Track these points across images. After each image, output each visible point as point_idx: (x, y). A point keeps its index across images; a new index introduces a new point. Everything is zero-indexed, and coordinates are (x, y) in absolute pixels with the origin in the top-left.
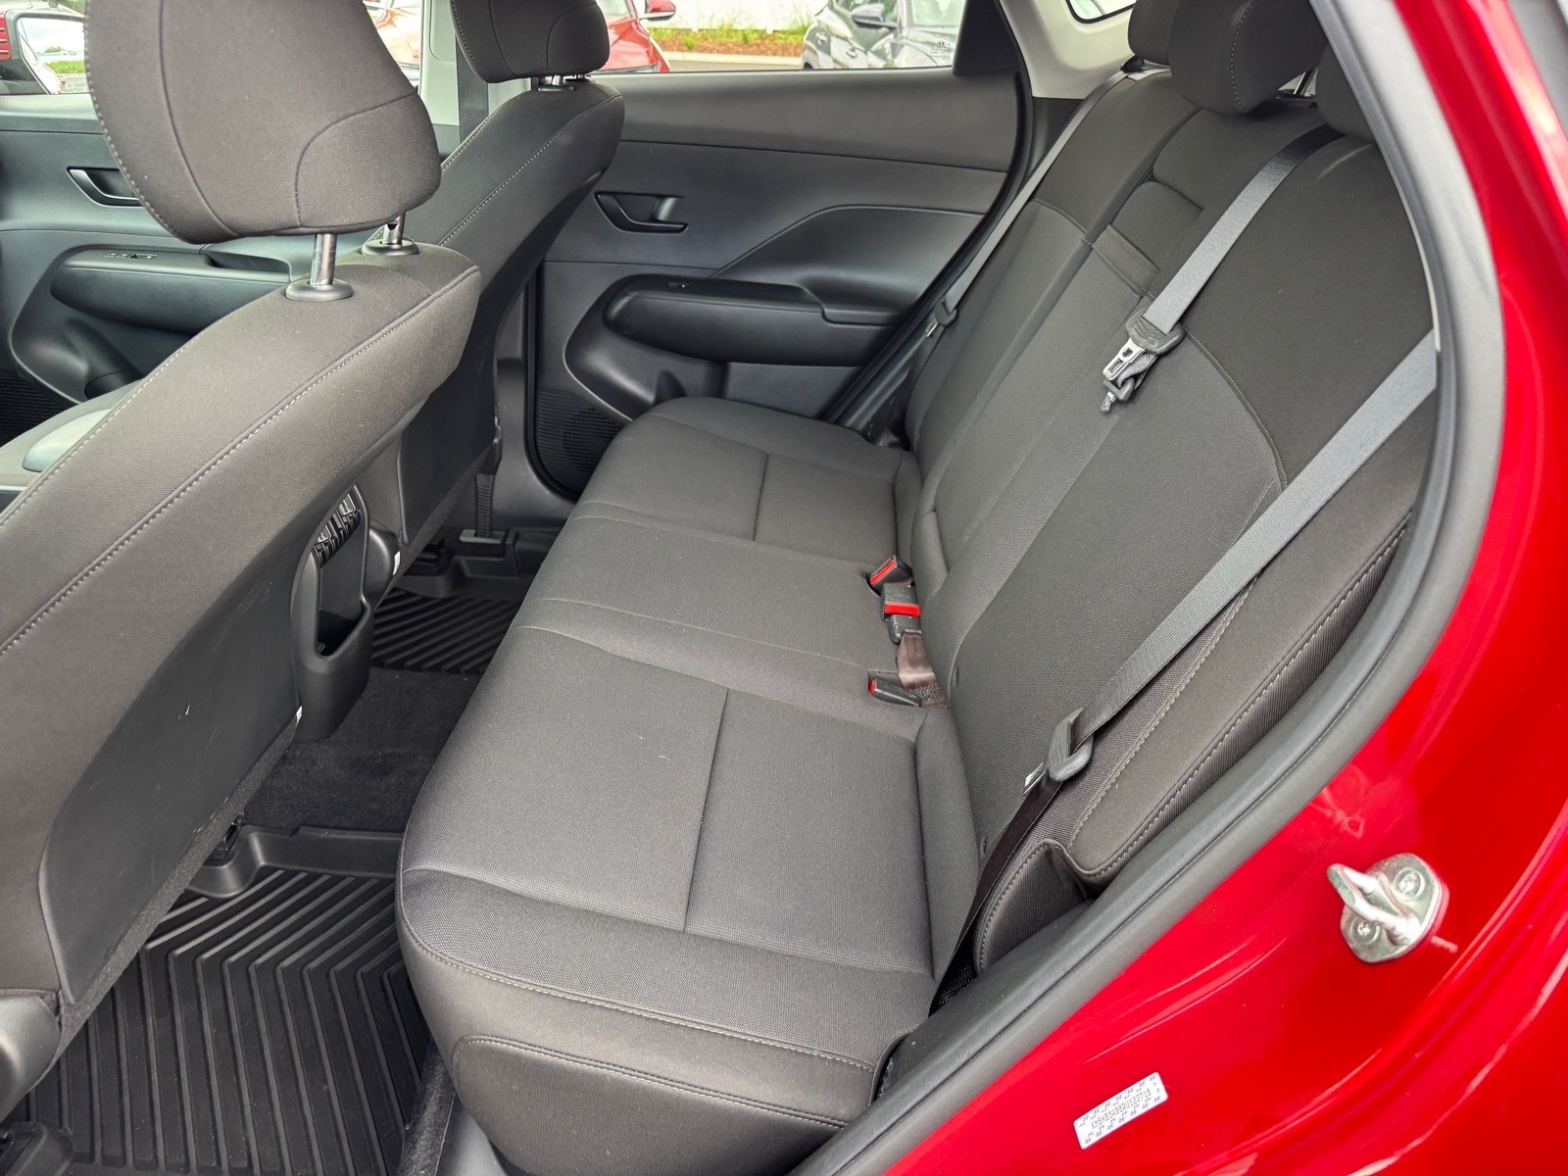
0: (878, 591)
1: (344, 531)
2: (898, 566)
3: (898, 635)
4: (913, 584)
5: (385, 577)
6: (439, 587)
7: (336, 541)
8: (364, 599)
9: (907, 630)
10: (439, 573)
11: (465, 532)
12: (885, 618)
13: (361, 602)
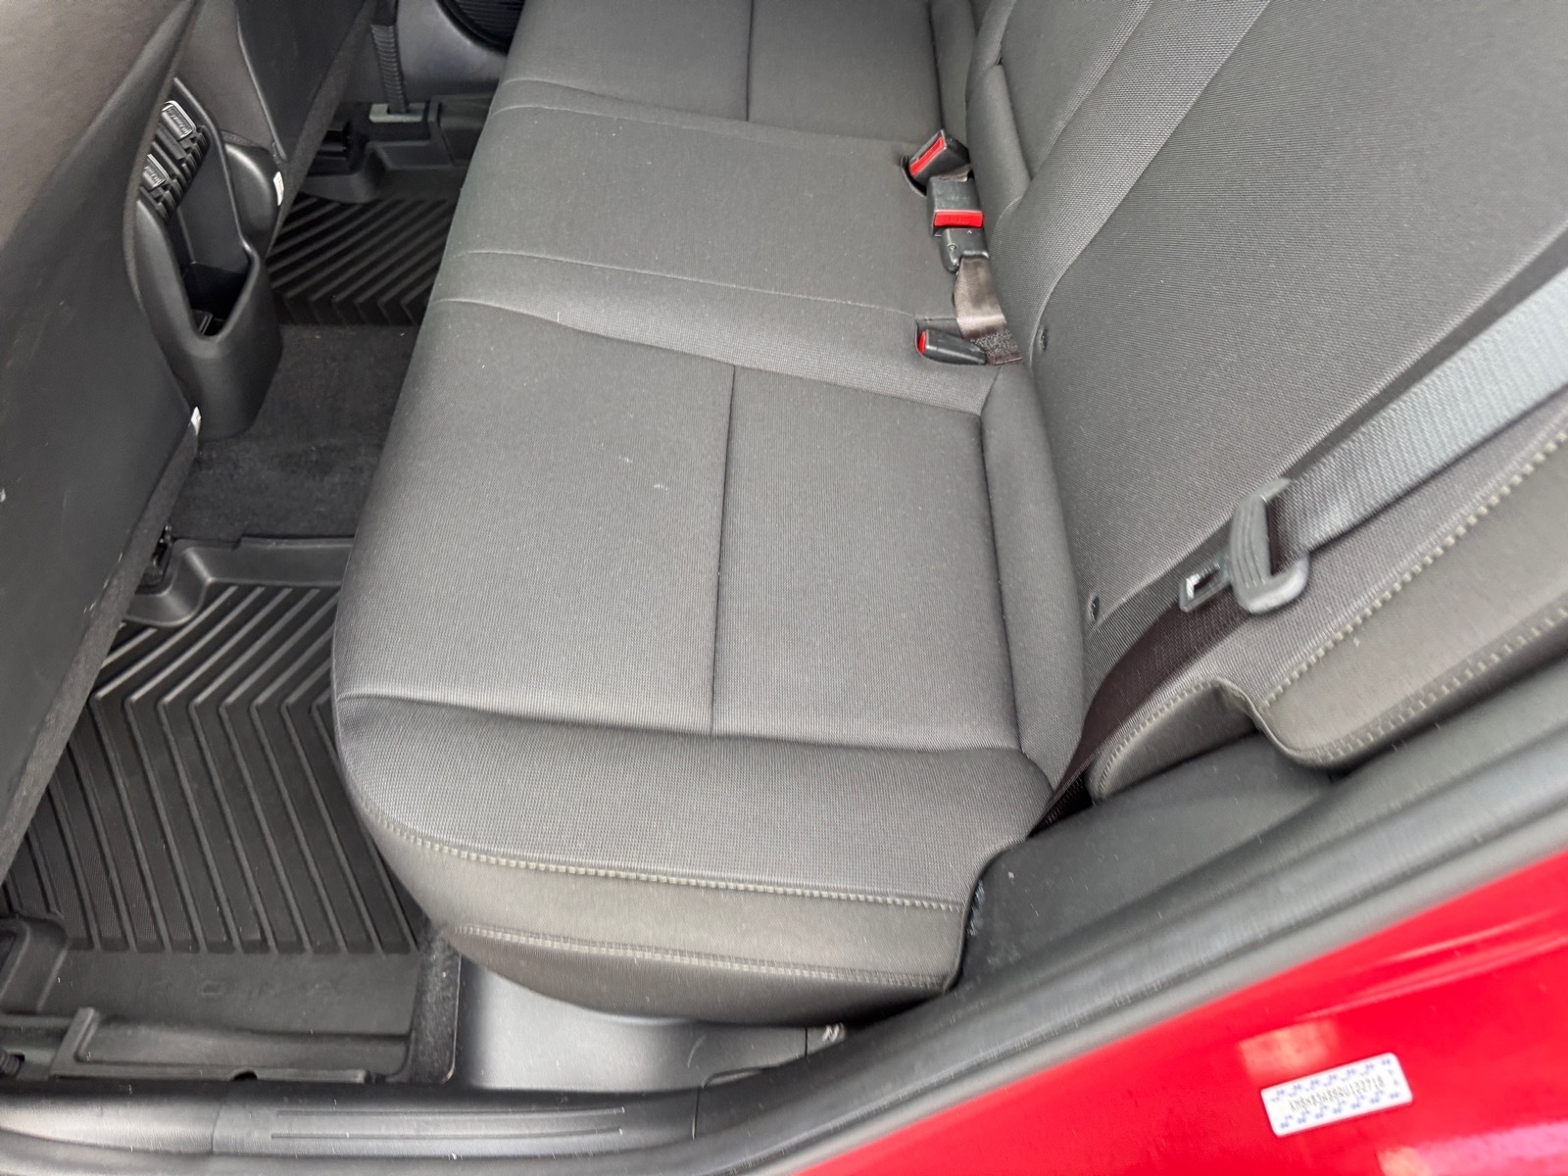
0: (922, 186)
1: (188, 165)
2: (949, 147)
3: (955, 261)
4: (971, 175)
5: (268, 211)
6: (356, 188)
7: (179, 180)
8: (247, 246)
9: (966, 253)
10: (353, 169)
11: (375, 107)
12: (935, 231)
13: (244, 249)
